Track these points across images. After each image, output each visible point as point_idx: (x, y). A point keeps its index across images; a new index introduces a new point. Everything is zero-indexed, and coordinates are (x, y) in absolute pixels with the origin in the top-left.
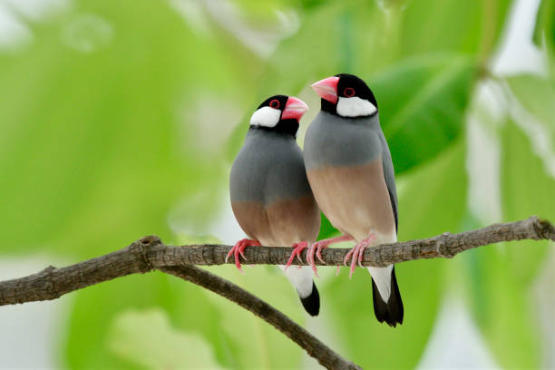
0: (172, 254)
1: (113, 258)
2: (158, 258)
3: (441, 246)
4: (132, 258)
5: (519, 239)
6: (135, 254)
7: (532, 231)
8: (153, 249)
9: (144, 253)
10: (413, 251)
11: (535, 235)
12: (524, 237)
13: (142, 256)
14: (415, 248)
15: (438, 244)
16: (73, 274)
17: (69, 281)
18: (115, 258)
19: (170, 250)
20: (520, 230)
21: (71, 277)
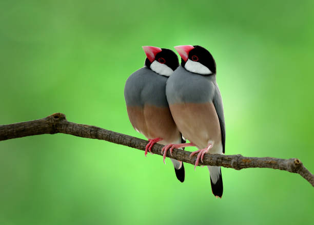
0: (71, 128)
1: (35, 124)
2: (62, 128)
3: (234, 162)
4: (47, 126)
5: (281, 169)
6: (49, 124)
7: (290, 168)
8: (60, 123)
9: (55, 124)
10: (217, 161)
11: (291, 170)
12: (285, 169)
13: (53, 125)
14: (219, 160)
15: (233, 161)
16: (10, 130)
17: (6, 134)
18: (36, 124)
19: (71, 126)
20: (283, 165)
21: (8, 132)
